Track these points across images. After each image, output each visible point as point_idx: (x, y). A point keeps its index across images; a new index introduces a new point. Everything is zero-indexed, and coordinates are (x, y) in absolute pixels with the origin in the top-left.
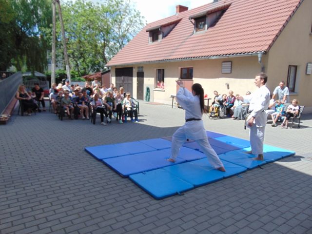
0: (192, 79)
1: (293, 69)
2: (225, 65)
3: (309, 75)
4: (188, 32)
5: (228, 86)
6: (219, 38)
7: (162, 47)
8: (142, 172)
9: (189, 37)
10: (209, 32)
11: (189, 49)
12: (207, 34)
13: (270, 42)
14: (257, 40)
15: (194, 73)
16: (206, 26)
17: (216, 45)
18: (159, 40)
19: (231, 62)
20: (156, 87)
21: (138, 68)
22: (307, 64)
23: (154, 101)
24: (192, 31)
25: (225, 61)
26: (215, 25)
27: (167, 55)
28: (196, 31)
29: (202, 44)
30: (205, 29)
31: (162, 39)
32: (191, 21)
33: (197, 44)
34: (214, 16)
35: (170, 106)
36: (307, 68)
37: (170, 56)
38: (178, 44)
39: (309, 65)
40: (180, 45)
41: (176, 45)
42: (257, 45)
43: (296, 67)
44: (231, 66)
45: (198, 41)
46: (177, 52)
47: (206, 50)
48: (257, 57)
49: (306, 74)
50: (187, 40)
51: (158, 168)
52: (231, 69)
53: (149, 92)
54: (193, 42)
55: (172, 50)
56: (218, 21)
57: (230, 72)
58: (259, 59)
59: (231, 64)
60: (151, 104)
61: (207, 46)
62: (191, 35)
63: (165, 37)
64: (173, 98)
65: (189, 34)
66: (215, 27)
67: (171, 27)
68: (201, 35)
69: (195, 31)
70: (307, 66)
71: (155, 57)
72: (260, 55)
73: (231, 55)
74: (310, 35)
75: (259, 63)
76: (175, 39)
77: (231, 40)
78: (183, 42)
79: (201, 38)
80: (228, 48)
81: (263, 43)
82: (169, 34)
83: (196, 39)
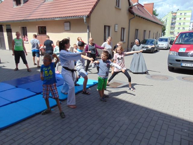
1: (107, 28)
2: (66, 24)
7: (23, 10)
9: (43, 4)
10: (55, 0)
11: (42, 12)
12: (54, 2)
13: (90, 10)
15: (47, 29)
17: (59, 10)
18: (22, 5)
19: (70, 23)
22: (115, 25)
25: (66, 22)
27: (27, 16)
29: (50, 9)
31: (24, 4)
33: (47, 9)
36: (115, 27)
37: (29, 17)
39: (116, 25)
40: (36, 9)
41: (33, 9)
42: (84, 12)
43: (109, 27)
44: (70, 26)
45: (48, 7)
46: (34, 14)
48: (83, 19)
49: (115, 31)
50: (41, 6)
52: (70, 27)
54: (45, 7)
55: (30, 12)
57: (69, 29)
58: (85, 21)
59: (70, 24)
62: (44, 2)
63: (26, 2)
65: (42, 2)
68: (50, 2)
70: (115, 26)
71: (18, 18)
72: (85, 18)
73: (68, 17)
74: (115, 7)
75: (85, 23)
76: (33, 4)
77: (68, 7)
78: (38, 7)
79: (50, 4)
80: (66, 12)
81: (87, 10)
82: (29, 1)
83: (47, 5)
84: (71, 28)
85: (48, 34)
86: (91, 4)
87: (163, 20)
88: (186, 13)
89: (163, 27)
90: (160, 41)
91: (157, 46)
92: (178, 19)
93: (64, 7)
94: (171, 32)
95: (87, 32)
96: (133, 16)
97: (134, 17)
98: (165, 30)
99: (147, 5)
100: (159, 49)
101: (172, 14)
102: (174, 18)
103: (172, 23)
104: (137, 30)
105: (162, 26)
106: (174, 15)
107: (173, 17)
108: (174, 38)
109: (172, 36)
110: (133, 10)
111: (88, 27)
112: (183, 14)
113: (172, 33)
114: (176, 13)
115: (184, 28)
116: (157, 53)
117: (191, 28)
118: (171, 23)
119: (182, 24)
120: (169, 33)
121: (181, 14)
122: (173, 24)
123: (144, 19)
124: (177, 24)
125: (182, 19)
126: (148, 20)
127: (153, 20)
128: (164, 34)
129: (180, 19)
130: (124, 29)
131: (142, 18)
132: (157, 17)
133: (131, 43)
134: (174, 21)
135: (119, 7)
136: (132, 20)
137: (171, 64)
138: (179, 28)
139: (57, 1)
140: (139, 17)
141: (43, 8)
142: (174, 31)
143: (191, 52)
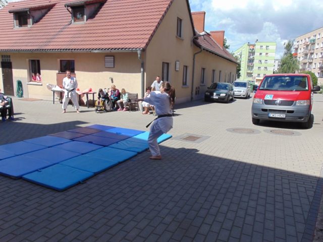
0: (74, 72)
1: (166, 65)
2: (107, 59)
3: (177, 71)
4: (64, 21)
5: (112, 80)
6: (100, 31)
7: (34, 34)
8: (37, 170)
9: (67, 27)
10: (89, 23)
11: (68, 39)
12: (86, 25)
13: (147, 41)
14: (136, 37)
15: (76, 65)
16: (85, 17)
17: (97, 39)
18: (29, 26)
19: (114, 56)
20: (30, 81)
21: (2, 56)
23: (30, 97)
24: (70, 20)
25: (108, 55)
26: (94, 17)
27: (42, 44)
28: (75, 21)
29: (82, 35)
30: (84, 20)
31: (33, 24)
32: (68, 9)
33: (77, 36)
34: (93, 8)
35: (50, 102)
36: (176, 65)
37: (46, 45)
38: (55, 33)
40: (57, 35)
41: (53, 34)
42: (137, 42)
43: (168, 64)
44: (114, 61)
45: (77, 32)
47: (88, 43)
48: (136, 53)
49: (176, 70)
50: (65, 30)
51: (55, 164)
53: (21, 86)
54: (72, 33)
55: (47, 39)
56: (97, 14)
57: (113, 66)
58: (139, 56)
59: (114, 59)
60: (27, 100)
61: (88, 39)
62: (69, 25)
63: (37, 22)
64: (54, 92)
65: (67, 24)
66: (95, 19)
67: (44, 11)
68: (80, 26)
69: (73, 21)
70: (176, 63)
71: (26, 46)
72: (139, 52)
73: (113, 50)
74: (176, 37)
75: (139, 59)
76: (50, 26)
77: (112, 34)
78: (59, 32)
79: (81, 29)
80: (109, 42)
81: (141, 41)
82: (41, 20)
83: (75, 29)
84: (115, 64)
86: (146, 32)
87: (236, 54)
88: (268, 47)
89: (237, 65)
90: (236, 86)
91: (232, 93)
92: (257, 54)
93: (106, 34)
94: (248, 73)
95: (140, 72)
96: (199, 50)
97: (201, 51)
98: (239, 70)
99: (215, 34)
100: (235, 98)
101: (248, 47)
102: (252, 53)
103: (249, 59)
104: (204, 69)
105: (236, 63)
106: (251, 48)
107: (250, 51)
108: (253, 81)
109: (250, 79)
110: (200, 41)
111: (143, 65)
112: (264, 47)
113: (250, 75)
114: (254, 45)
115: (266, 68)
116: (233, 103)
117: (276, 69)
118: (247, 60)
119: (263, 61)
120: (246, 74)
121: (261, 46)
122: (251, 61)
123: (213, 53)
124: (256, 62)
125: (264, 54)
126: (218, 55)
127: (225, 56)
128: (239, 76)
129: (261, 54)
130: (186, 67)
131: (210, 52)
132: (227, 49)
133: (196, 88)
134: (251, 57)
135: (180, 36)
136: (198, 54)
137: (256, 114)
138: (259, 68)
139: (91, 25)
140: (207, 51)
141: (69, 33)
142: (252, 72)
143: (279, 100)
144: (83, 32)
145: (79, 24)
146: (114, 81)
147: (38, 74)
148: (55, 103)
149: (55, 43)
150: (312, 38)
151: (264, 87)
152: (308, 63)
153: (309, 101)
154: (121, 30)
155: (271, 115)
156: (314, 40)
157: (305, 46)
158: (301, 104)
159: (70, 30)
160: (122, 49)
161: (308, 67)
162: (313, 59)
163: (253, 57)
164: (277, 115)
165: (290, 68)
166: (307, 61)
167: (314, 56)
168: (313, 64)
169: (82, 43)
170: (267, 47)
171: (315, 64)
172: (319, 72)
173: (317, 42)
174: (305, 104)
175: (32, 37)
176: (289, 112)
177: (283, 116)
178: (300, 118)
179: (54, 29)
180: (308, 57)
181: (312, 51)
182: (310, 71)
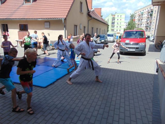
0: (28, 31)
1: (75, 26)
2: (46, 24)
3: (81, 29)
4: (20, 3)
5: (49, 35)
6: (41, 9)
9: (22, 6)
10: (34, 4)
12: (32, 5)
13: (67, 14)
14: (61, 12)
15: (29, 27)
16: (31, 1)
17: (40, 13)
19: (49, 22)
24: (23, 2)
25: (46, 22)
27: (8, 15)
30: (31, 3)
33: (28, 11)
37: (11, 16)
39: (81, 25)
40: (16, 10)
41: (13, 10)
42: (62, 15)
43: (76, 26)
44: (50, 25)
45: (28, 9)
47: (35, 15)
48: (62, 21)
50: (21, 8)
54: (25, 9)
55: (11, 12)
57: (49, 27)
58: (63, 22)
59: (49, 23)
61: (34, 13)
63: (3, 3)
64: (18, 42)
65: (21, 4)
68: (30, 5)
69: (24, 3)
72: (63, 20)
73: (49, 19)
74: (80, 12)
75: (63, 23)
76: (11, 6)
77: (48, 10)
78: (18, 9)
79: (30, 7)
80: (47, 15)
81: (64, 14)
82: (6, 2)
83: (27, 7)
85: (29, 30)
86: (66, 10)
87: (106, 20)
90: (108, 36)
91: (107, 40)
92: (116, 20)
93: (44, 11)
94: (112, 29)
95: (64, 30)
96: (90, 18)
97: (92, 19)
98: (108, 28)
99: (97, 10)
101: (112, 16)
102: (114, 19)
104: (93, 28)
105: (107, 25)
106: (113, 16)
107: (113, 18)
108: (115, 34)
109: (113, 32)
110: (91, 14)
111: (65, 26)
112: (119, 16)
113: (113, 30)
114: (115, 15)
115: (120, 27)
117: (125, 27)
118: (111, 23)
119: (119, 23)
120: (111, 30)
121: (118, 16)
122: (113, 23)
124: (116, 24)
125: (119, 20)
127: (102, 21)
128: (108, 31)
129: (118, 20)
130: (85, 27)
131: (96, 19)
134: (113, 21)
135: (82, 11)
136: (90, 21)
137: (122, 50)
138: (117, 27)
139: (35, 5)
140: (94, 19)
141: (24, 9)
142: (114, 29)
143: (132, 43)
144: (31, 9)
145: (28, 4)
146: (50, 35)
147: (7, 32)
148: (19, 47)
149: (16, 15)
150: (142, 12)
151: (124, 36)
152: (140, 24)
153: (145, 43)
154: (52, 8)
155: (129, 50)
156: (143, 13)
157: (139, 16)
158: (142, 44)
159: (24, 7)
160: (54, 18)
161: (140, 26)
162: (142, 22)
163: (114, 21)
164: (131, 50)
165: (132, 27)
166: (139, 23)
167: (143, 21)
168: (143, 25)
169: (32, 15)
170: (121, 16)
171: (143, 24)
172: (145, 28)
173: (144, 14)
174: (144, 44)
175: (2, 12)
176: (137, 48)
177: (134, 50)
178: (142, 51)
179: (14, 7)
180: (140, 21)
181: (142, 18)
182: (141, 28)
